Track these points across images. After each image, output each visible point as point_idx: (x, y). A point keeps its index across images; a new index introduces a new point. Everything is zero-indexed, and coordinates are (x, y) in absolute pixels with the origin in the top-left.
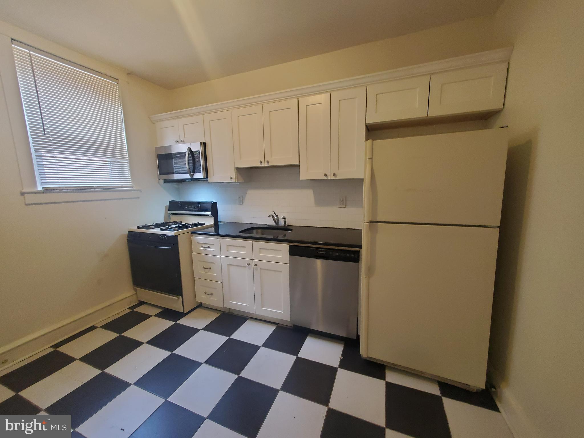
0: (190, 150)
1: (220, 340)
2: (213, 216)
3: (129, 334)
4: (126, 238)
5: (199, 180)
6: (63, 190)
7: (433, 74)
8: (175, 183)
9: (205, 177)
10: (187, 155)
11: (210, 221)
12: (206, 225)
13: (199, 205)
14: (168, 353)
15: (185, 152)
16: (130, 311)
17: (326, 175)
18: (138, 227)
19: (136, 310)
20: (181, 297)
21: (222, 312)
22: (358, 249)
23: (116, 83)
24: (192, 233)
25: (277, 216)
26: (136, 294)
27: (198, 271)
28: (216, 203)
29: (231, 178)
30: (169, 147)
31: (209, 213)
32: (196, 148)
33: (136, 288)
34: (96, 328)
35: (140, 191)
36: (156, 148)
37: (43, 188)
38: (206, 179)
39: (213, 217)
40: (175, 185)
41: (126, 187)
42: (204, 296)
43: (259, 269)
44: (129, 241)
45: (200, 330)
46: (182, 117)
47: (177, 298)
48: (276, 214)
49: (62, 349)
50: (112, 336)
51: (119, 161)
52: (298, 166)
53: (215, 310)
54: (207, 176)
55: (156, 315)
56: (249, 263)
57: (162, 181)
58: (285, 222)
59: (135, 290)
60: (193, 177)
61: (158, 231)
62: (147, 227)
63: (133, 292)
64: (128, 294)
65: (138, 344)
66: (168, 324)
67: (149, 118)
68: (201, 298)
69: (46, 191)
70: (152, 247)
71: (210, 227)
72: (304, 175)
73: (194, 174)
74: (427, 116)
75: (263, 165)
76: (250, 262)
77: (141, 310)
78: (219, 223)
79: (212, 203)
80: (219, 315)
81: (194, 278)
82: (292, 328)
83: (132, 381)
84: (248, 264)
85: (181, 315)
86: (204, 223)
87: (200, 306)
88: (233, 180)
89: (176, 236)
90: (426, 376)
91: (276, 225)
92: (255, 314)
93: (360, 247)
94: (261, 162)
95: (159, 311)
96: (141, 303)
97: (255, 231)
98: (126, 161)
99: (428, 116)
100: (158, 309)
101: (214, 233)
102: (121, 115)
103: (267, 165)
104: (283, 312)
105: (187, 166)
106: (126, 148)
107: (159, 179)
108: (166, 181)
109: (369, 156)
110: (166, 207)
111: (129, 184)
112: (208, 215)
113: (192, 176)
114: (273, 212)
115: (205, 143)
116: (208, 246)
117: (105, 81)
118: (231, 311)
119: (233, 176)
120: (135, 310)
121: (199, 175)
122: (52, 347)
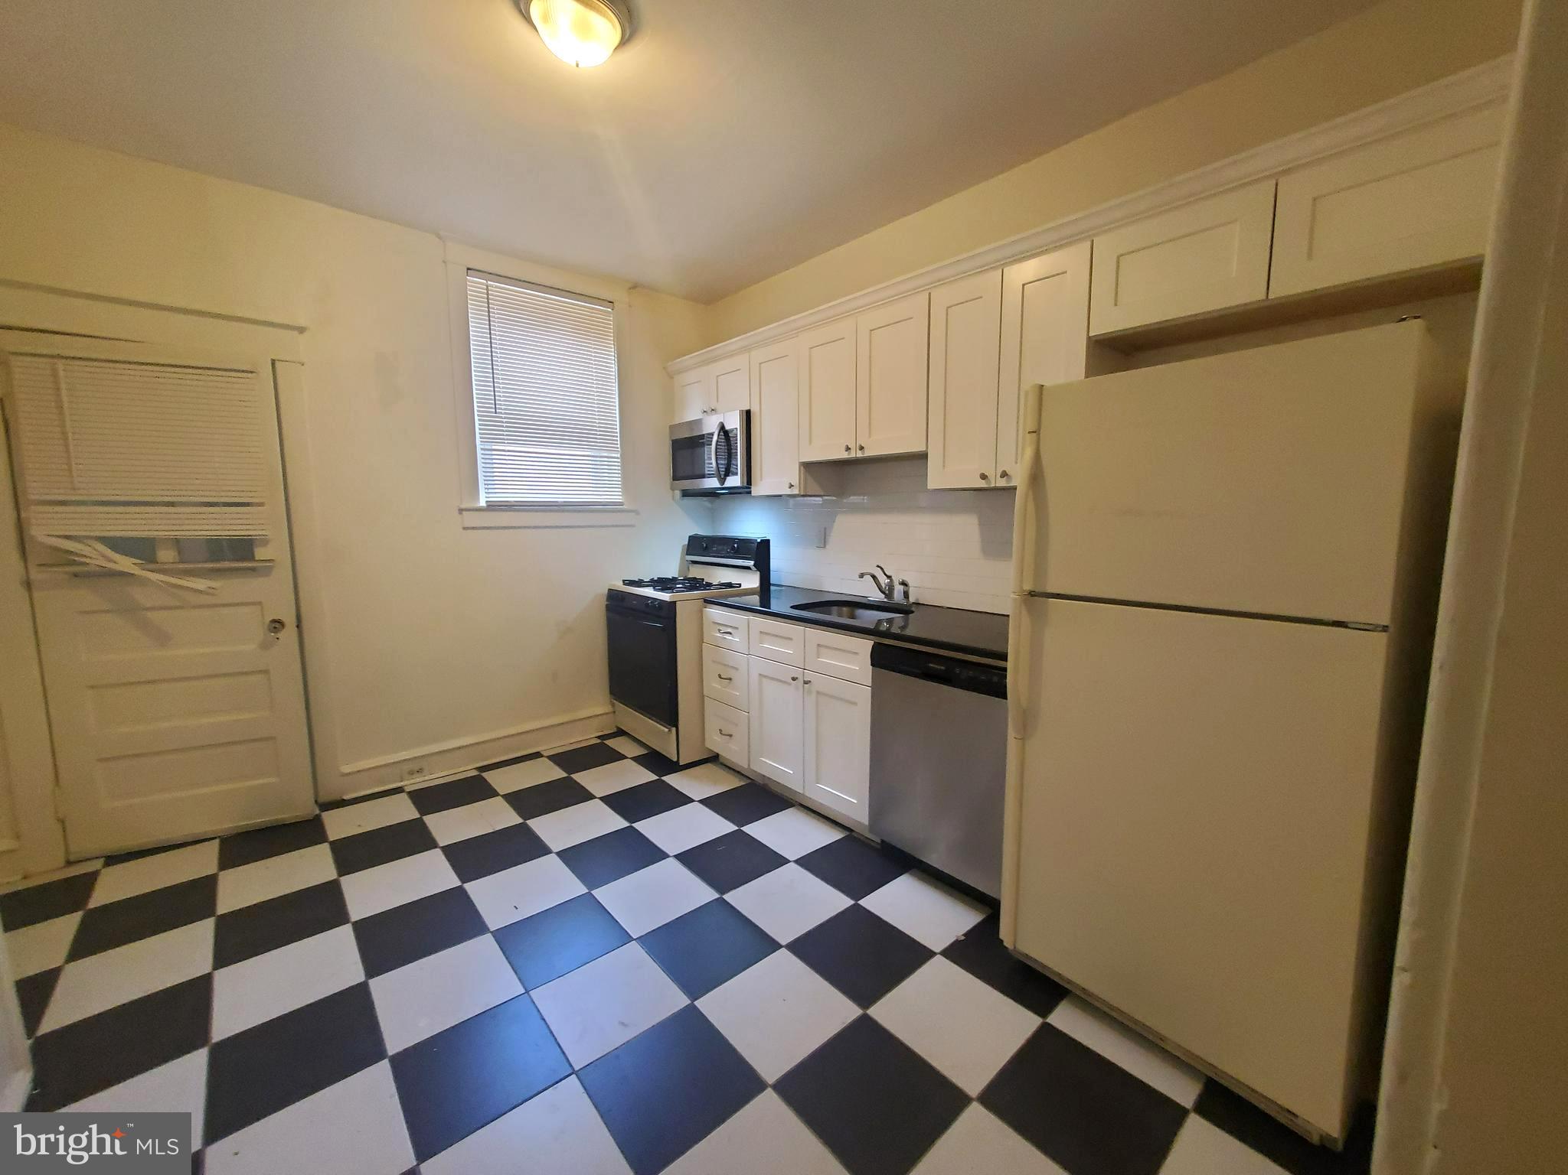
0: (722, 427)
1: (721, 827)
2: (758, 570)
3: (580, 777)
4: (604, 602)
5: (733, 491)
6: (514, 506)
7: (1286, 172)
8: (705, 499)
9: (745, 484)
10: (715, 438)
11: (751, 581)
12: (741, 588)
13: (736, 546)
14: (626, 824)
15: (712, 434)
16: (599, 741)
17: (984, 477)
18: (624, 581)
19: (610, 742)
20: (674, 729)
21: (749, 781)
22: (1001, 664)
23: (609, 310)
24: (706, 601)
25: (889, 577)
26: (614, 712)
27: (712, 685)
28: (769, 541)
29: (791, 486)
30: (698, 423)
31: (751, 563)
32: (734, 423)
33: (615, 701)
34: (542, 756)
35: (637, 512)
36: (672, 428)
37: (487, 502)
38: (746, 489)
39: (759, 573)
40: (705, 502)
41: (612, 504)
42: (717, 738)
43: (814, 695)
44: (608, 608)
45: (693, 801)
46: (715, 360)
47: (666, 730)
48: (887, 573)
49: (489, 776)
50: (559, 773)
51: (606, 455)
52: (923, 457)
53: (738, 773)
54: (749, 482)
55: (635, 759)
56: (796, 676)
57: (678, 493)
58: (906, 595)
59: (613, 705)
60: (723, 484)
61: (649, 592)
62: (639, 583)
63: (608, 709)
64: (599, 710)
65: (588, 796)
66: (647, 776)
67: (664, 368)
68: (716, 743)
69: (492, 507)
70: (640, 622)
71: (750, 592)
72: (937, 477)
73: (728, 478)
74: (1264, 298)
75: (853, 455)
76: (798, 673)
77: (617, 744)
78: (772, 588)
79: (759, 540)
80: (742, 783)
81: (702, 696)
82: (879, 847)
83: (556, 847)
84: (794, 679)
85: (674, 767)
86: (740, 585)
87: (714, 759)
88: (796, 491)
89: (674, 603)
90: (1168, 1048)
91: (885, 600)
92: (803, 795)
93: (1004, 657)
94: (848, 449)
95: (642, 751)
96: (620, 733)
97: (835, 609)
98: (616, 455)
99: (1270, 298)
100: (643, 749)
101: (759, 604)
102: (614, 368)
103: (860, 454)
104: (855, 802)
105: (714, 464)
106: (618, 431)
107: (673, 489)
108: (686, 494)
109: (1031, 427)
110: (684, 546)
111: (617, 497)
112: (748, 568)
113: (722, 481)
114: (878, 566)
115: (748, 413)
116: (729, 630)
117: (593, 309)
118: (766, 782)
119: (795, 482)
120: (606, 742)
121: (734, 481)
122: (477, 769)
